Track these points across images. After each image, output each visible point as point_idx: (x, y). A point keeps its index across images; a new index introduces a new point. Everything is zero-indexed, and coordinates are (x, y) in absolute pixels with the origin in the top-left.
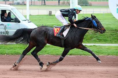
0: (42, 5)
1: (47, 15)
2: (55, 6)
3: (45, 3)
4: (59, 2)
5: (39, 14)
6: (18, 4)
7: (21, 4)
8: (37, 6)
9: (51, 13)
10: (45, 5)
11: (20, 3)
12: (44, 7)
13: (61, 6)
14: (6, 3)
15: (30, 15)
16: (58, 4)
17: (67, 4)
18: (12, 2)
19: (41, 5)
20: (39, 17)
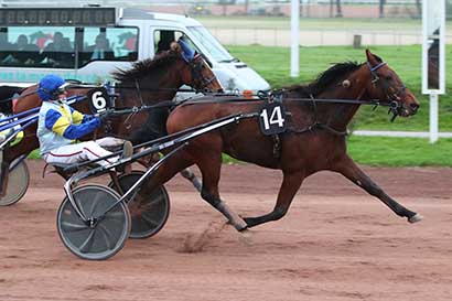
0: (331, 17)
1: (348, 48)
2: (369, 20)
3: (339, 11)
4: (381, 9)
5: (324, 44)
6: (262, 13)
7: (269, 15)
8: (317, 18)
9: (359, 43)
10: (339, 16)
11: (269, 10)
12: (337, 23)
13: (388, 22)
14: (225, 10)
15: (301, 47)
16: (377, 14)
17: (405, 15)
18: (242, 9)
19: (328, 14)
20: (323, 51)
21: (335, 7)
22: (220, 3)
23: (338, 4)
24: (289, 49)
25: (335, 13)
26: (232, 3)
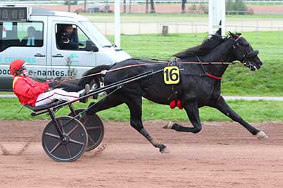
0: (147, 12)
1: (158, 35)
2: (174, 14)
3: (153, 8)
4: (183, 7)
5: (142, 33)
6: (96, 10)
7: (102, 11)
8: (137, 14)
9: (167, 31)
10: (153, 12)
11: (101, 9)
12: (152, 17)
13: (189, 16)
14: (69, 8)
15: (122, 34)
16: (181, 11)
17: (201, 11)
18: (83, 8)
19: (144, 12)
21: (150, 5)
22: (66, 4)
23: (152, 3)
24: (113, 36)
25: (150, 10)
26: (75, 3)
